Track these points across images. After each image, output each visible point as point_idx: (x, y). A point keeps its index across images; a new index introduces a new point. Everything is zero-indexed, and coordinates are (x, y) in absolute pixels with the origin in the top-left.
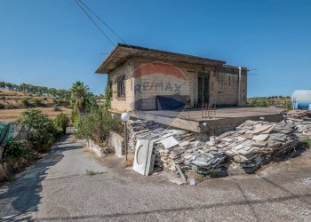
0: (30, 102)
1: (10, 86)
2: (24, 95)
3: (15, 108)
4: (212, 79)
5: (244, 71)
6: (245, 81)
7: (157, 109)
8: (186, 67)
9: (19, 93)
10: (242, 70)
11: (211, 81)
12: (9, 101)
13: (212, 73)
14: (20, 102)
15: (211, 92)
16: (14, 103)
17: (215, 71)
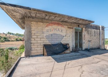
0: (18, 39)
1: (13, 34)
2: (16, 37)
3: (13, 41)
4: (84, 33)
5: (103, 28)
6: (103, 34)
7: (43, 55)
8: (67, 25)
9: (15, 36)
10: (102, 28)
11: (83, 34)
12: (12, 39)
13: (84, 29)
14: (15, 39)
15: (84, 41)
16: (13, 39)
17: (86, 28)
